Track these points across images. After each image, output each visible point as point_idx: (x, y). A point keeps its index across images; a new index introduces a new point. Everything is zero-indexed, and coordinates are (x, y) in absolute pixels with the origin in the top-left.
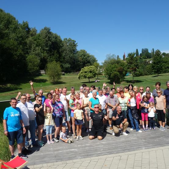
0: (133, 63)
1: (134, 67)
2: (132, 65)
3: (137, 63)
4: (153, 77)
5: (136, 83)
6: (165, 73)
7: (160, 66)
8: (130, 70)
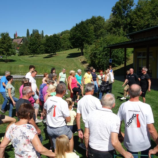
0: (6, 43)
1: (6, 47)
2: (5, 45)
3: (9, 43)
4: (30, 57)
5: (8, 62)
6: (42, 54)
7: (35, 48)
8: (3, 50)
